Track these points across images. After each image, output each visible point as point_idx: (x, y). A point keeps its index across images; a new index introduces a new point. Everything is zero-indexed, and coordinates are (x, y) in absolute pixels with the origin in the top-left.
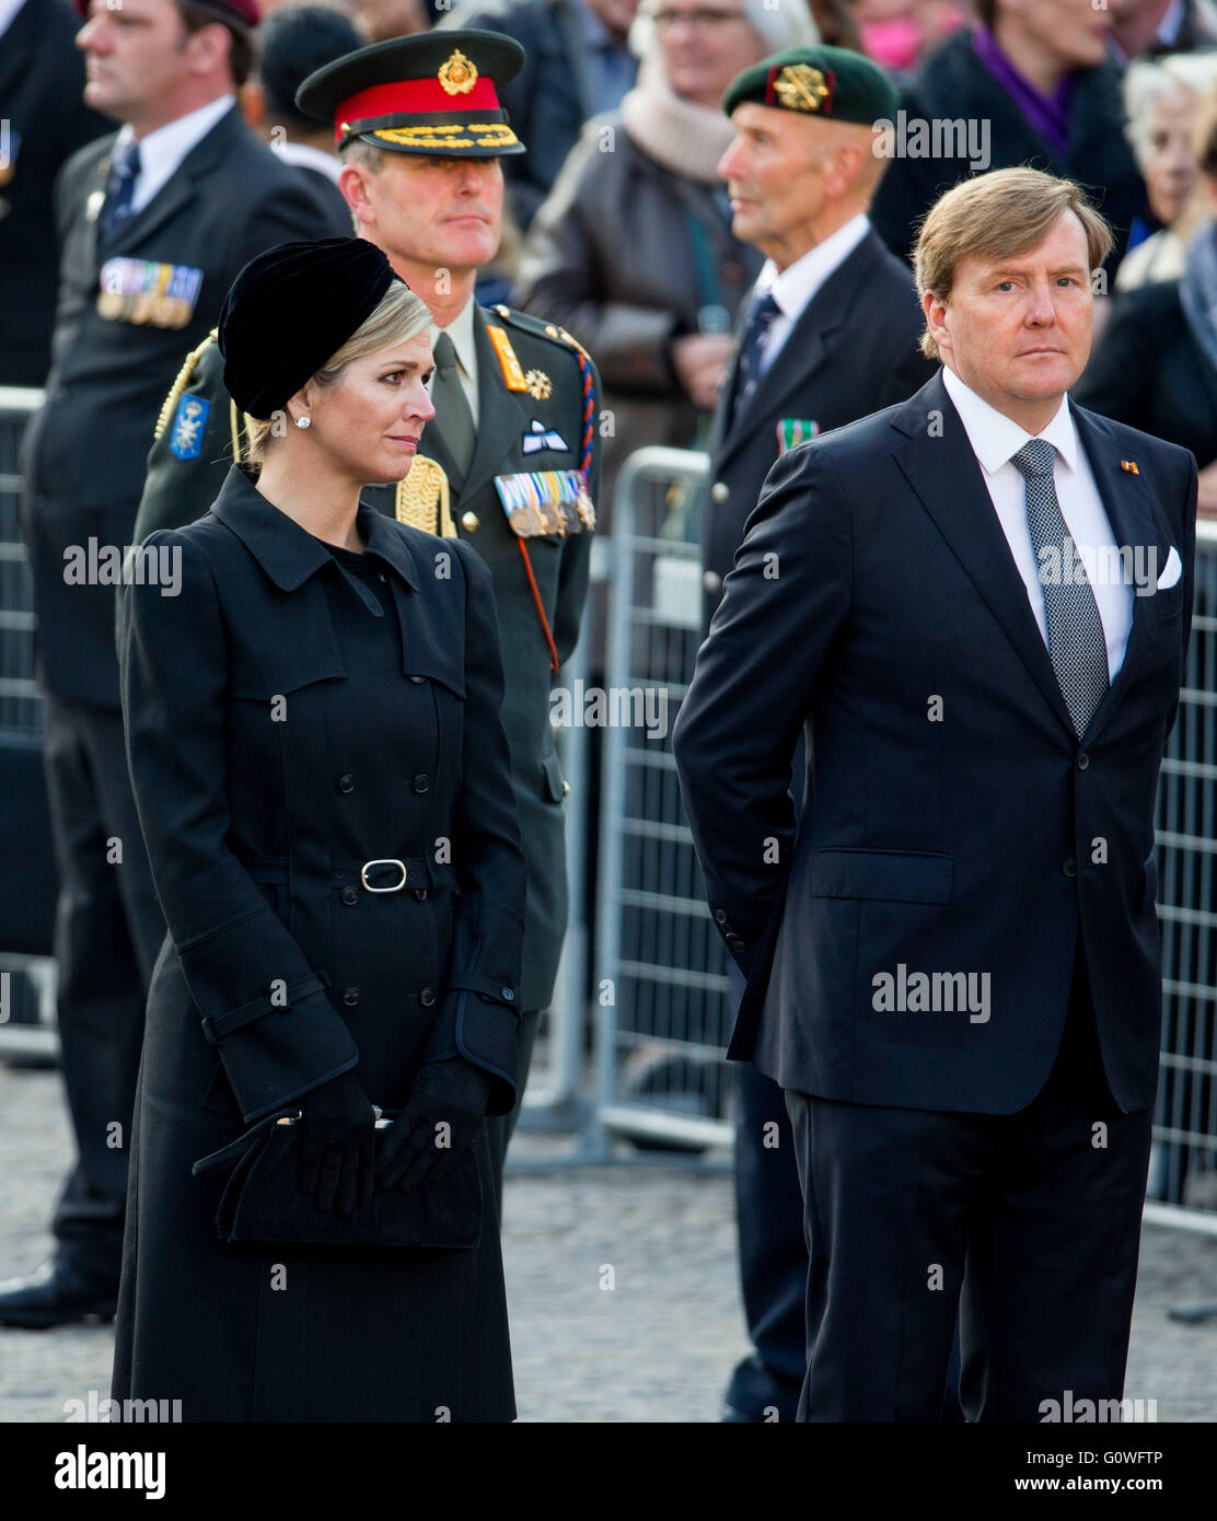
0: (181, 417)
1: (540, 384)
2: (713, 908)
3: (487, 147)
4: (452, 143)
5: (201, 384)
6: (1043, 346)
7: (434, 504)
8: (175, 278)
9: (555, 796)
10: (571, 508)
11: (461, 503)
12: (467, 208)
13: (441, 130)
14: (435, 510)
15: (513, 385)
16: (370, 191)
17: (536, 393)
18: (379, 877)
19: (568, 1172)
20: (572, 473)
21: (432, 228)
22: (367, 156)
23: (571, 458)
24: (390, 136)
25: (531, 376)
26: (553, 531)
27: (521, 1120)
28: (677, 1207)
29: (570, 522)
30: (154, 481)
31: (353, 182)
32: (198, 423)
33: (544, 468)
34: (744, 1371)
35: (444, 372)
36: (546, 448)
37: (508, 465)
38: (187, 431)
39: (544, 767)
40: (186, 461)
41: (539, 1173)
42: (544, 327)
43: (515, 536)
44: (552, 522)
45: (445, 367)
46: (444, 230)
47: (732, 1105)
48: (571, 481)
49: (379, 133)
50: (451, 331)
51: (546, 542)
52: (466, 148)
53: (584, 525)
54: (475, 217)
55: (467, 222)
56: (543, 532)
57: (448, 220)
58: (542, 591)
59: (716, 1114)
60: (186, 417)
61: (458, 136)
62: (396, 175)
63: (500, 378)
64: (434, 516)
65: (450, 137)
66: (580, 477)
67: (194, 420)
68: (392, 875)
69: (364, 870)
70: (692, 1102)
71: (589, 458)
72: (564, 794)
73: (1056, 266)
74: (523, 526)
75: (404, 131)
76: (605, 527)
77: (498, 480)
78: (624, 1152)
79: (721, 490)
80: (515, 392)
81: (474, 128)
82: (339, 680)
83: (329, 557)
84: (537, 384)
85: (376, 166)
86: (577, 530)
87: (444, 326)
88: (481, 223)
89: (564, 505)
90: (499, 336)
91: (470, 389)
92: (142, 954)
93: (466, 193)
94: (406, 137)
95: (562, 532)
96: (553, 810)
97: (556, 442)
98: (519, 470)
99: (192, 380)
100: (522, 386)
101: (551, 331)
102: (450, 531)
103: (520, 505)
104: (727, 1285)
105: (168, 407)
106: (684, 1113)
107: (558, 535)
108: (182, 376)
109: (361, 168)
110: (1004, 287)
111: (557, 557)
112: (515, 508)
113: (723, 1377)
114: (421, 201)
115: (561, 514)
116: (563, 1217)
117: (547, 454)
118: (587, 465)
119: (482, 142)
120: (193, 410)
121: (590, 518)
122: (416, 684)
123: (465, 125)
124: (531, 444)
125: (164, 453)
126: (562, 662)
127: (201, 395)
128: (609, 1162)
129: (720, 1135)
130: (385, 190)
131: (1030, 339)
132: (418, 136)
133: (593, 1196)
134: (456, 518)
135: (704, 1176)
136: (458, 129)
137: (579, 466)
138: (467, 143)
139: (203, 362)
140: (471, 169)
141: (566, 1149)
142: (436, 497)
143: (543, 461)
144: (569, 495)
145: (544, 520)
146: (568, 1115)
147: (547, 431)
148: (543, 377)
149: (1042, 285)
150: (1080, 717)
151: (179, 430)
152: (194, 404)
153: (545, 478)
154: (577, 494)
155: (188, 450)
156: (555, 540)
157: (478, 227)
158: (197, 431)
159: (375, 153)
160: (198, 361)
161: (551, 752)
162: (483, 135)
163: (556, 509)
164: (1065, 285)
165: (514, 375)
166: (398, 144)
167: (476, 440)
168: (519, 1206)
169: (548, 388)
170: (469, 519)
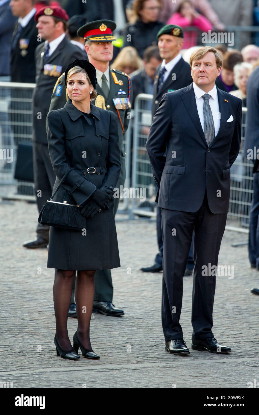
0: (57, 89)
1: (121, 83)
2: (154, 175)
3: (108, 40)
4: (102, 40)
5: (61, 83)
6: (202, 76)
7: (102, 104)
8: (57, 68)
9: (124, 155)
10: (127, 104)
11: (107, 103)
12: (106, 51)
13: (100, 37)
14: (102, 105)
15: (116, 83)
16: (90, 49)
17: (120, 84)
18: (91, 171)
19: (127, 221)
20: (127, 98)
21: (100, 55)
22: (89, 43)
23: (127, 95)
24: (92, 39)
25: (119, 81)
26: (123, 108)
27: (117, 212)
28: (146, 227)
29: (126, 107)
30: (53, 100)
31: (87, 48)
32: (60, 90)
33: (121, 97)
34: (158, 256)
35: (104, 81)
36: (122, 94)
37: (115, 97)
38: (58, 91)
39: (122, 150)
40: (58, 97)
41: (121, 221)
42: (122, 73)
43: (116, 109)
44: (123, 107)
45: (104, 80)
46: (102, 55)
47: (156, 209)
48: (126, 100)
49: (90, 39)
50: (105, 73)
51: (122, 110)
52: (104, 40)
53: (129, 107)
54: (107, 53)
55: (106, 54)
56: (121, 109)
57: (103, 53)
58: (121, 119)
59: (153, 211)
60: (58, 89)
61: (103, 38)
62: (94, 46)
63: (114, 82)
64: (102, 106)
65: (102, 39)
66: (128, 99)
67: (60, 89)
68: (93, 170)
69: (88, 169)
70: (148, 209)
71: (130, 95)
72: (125, 155)
73: (205, 62)
74: (118, 107)
75: (94, 38)
76: (133, 107)
77: (113, 99)
78: (137, 218)
79: (157, 102)
80: (116, 84)
81: (106, 37)
82: (84, 136)
83: (82, 114)
84: (120, 83)
85: (90, 44)
86: (128, 108)
87: (104, 72)
88: (109, 54)
89: (125, 104)
90: (114, 74)
91: (108, 84)
92: (51, 183)
93: (105, 48)
94: (94, 39)
95: (125, 109)
96: (123, 158)
97: (124, 93)
98: (117, 98)
99: (59, 82)
100: (118, 83)
101: (123, 73)
102: (105, 108)
103: (117, 104)
104: (155, 241)
105: (55, 87)
106: (147, 211)
107: (124, 109)
108: (58, 82)
109: (88, 45)
110: (197, 65)
111: (124, 113)
112: (116, 104)
113: (154, 257)
114: (98, 50)
115: (125, 105)
116: (126, 229)
117: (122, 95)
118: (129, 97)
119: (108, 39)
120: (59, 88)
121: (130, 106)
122: (98, 137)
123: (105, 36)
124: (119, 93)
125: (54, 96)
126: (125, 132)
127: (61, 85)
128: (134, 219)
129: (154, 215)
130: (92, 48)
131: (200, 74)
132: (96, 39)
133: (131, 226)
134: (106, 106)
135: (151, 222)
136: (103, 37)
137: (128, 97)
138: (105, 39)
139: (61, 79)
140: (106, 44)
141: (126, 217)
142: (102, 103)
143: (121, 96)
144: (126, 102)
145: (122, 106)
146: (126, 211)
147: (122, 91)
148: (121, 81)
149: (203, 65)
150: (209, 142)
151: (57, 91)
152: (60, 86)
153: (122, 99)
154: (128, 102)
155: (58, 95)
156: (124, 110)
157: (108, 54)
158: (60, 91)
159: (90, 42)
160: (60, 79)
161: (123, 148)
162: (108, 38)
163: (124, 104)
164: (207, 65)
165: (116, 81)
166: (93, 40)
167: (110, 92)
168: (119, 227)
169: (122, 83)
170: (108, 106)
